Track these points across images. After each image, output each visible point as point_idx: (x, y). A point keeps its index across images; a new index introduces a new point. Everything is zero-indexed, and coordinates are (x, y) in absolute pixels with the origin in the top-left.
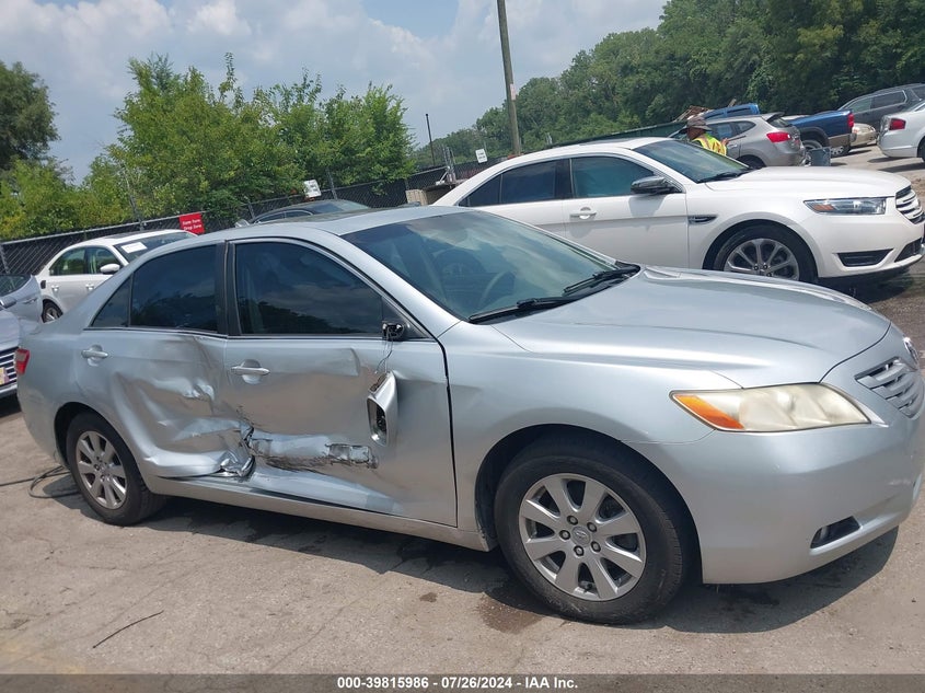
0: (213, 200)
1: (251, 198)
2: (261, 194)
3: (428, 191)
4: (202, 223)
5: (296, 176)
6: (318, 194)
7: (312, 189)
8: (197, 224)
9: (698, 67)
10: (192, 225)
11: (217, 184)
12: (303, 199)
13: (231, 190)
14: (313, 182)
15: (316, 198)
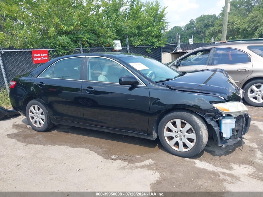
0: (58, 43)
1: (83, 45)
2: (89, 43)
3: (173, 54)
4: (48, 56)
5: (110, 37)
6: (120, 48)
7: (118, 45)
8: (44, 57)
9: (237, 26)
10: (41, 57)
11: (61, 33)
12: (112, 50)
13: (70, 38)
14: (119, 42)
15: (119, 51)
